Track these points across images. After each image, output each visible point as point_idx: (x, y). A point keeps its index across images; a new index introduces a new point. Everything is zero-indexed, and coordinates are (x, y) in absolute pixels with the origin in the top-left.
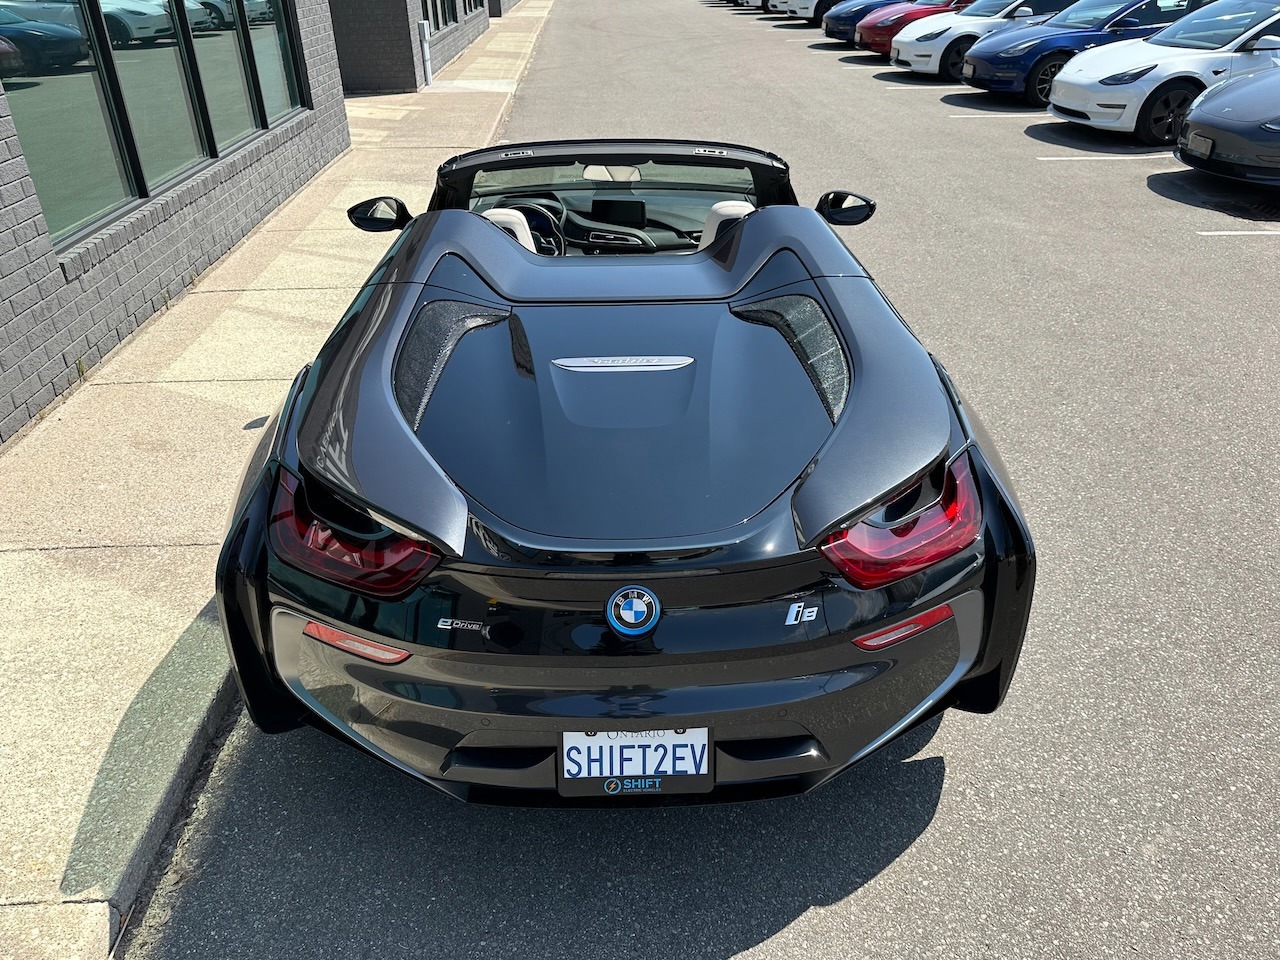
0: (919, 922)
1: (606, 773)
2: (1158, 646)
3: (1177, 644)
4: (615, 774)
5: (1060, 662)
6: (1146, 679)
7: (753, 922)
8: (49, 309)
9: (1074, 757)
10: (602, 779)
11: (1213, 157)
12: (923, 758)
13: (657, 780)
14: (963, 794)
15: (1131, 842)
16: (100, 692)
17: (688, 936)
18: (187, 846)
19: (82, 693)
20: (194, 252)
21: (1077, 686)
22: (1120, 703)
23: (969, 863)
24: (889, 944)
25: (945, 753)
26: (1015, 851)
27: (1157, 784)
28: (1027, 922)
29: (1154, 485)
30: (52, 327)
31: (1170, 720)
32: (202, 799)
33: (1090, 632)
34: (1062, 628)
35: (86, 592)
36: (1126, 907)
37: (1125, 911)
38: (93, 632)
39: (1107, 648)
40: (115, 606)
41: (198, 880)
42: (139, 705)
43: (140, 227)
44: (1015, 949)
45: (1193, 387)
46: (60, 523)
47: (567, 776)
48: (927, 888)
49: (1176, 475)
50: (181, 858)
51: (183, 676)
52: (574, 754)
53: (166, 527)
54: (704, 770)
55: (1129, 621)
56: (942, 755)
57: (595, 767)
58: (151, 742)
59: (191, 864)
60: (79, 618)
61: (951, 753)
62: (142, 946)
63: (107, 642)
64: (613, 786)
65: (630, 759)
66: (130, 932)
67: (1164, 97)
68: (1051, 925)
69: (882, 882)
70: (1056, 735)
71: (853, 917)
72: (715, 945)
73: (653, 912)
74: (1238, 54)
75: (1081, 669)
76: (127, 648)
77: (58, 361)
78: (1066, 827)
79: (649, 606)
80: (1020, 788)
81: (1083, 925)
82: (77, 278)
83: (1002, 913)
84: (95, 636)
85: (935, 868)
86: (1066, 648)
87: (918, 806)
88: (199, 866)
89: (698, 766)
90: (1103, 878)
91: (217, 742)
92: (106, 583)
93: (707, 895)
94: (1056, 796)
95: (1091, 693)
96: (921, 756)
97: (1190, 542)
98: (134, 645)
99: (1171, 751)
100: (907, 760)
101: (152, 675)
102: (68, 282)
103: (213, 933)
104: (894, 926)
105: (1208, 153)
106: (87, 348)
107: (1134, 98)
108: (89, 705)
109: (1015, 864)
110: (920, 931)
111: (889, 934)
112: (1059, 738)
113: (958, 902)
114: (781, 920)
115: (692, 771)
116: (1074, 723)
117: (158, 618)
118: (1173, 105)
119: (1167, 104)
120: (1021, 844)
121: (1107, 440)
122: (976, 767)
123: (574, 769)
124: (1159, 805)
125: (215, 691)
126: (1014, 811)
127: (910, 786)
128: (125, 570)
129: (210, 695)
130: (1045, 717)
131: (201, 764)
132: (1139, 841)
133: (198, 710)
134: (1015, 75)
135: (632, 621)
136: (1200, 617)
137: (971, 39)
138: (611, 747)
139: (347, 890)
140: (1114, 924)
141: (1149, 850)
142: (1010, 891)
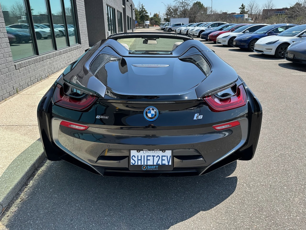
0: (232, 216)
1: (143, 164)
2: (293, 153)
3: (298, 153)
4: (145, 164)
5: (267, 156)
6: (291, 160)
7: (184, 215)
8: (11, 75)
9: (273, 177)
10: (141, 166)
11: (294, 58)
12: (231, 177)
13: (157, 166)
14: (243, 185)
15: (291, 197)
16: (8, 155)
17: (165, 218)
18: (25, 193)
19: (3, 156)
20: (49, 70)
21: (272, 162)
22: (284, 166)
23: (246, 201)
24: (224, 221)
25: (237, 176)
26: (259, 199)
27: (297, 184)
28: (264, 216)
29: (287, 120)
30: (11, 79)
31: (298, 170)
32: (31, 182)
33: (274, 150)
34: (267, 149)
35: (9, 134)
36: (292, 213)
37: (292, 214)
38: (9, 143)
39: (280, 154)
40: (16, 138)
41: (27, 201)
42: (18, 158)
43: (36, 61)
44: (261, 223)
45: (295, 102)
46: (5, 120)
47: (131, 164)
48: (234, 207)
49: (293, 118)
50: (23, 195)
51: (31, 152)
52: (133, 158)
53: (32, 122)
54: (170, 164)
55: (285, 148)
56: (236, 176)
57: (139, 161)
58: (19, 167)
59: (25, 197)
60: (6, 140)
61: (239, 176)
62: (7, 217)
63: (12, 145)
64: (144, 168)
65: (149, 160)
66: (5, 213)
67: (281, 47)
68: (271, 217)
69: (221, 206)
70: (268, 172)
71: (213, 214)
72: (173, 220)
73: (155, 211)
74: (298, 38)
75: (273, 158)
76: (17, 146)
77: (11, 88)
78: (273, 194)
79: (155, 112)
80: (259, 184)
81: (280, 217)
82: (19, 69)
83: (256, 214)
84: (9, 144)
85: (236, 202)
86: (268, 153)
87: (230, 188)
88: (27, 198)
89: (169, 162)
90: (285, 206)
91: (38, 169)
92: (14, 133)
93: (171, 207)
94: (269, 186)
95: (276, 163)
96: (230, 176)
97: (299, 132)
98: (19, 146)
99: (300, 177)
100: (227, 177)
101: (23, 152)
102: (16, 69)
103: (28, 214)
104: (225, 216)
105: (293, 57)
106: (19, 86)
107: (274, 47)
108: (4, 158)
109: (259, 202)
110: (233, 218)
111: (224, 218)
112: (268, 173)
113: (243, 211)
114: (192, 214)
115: (167, 164)
116: (272, 170)
117: (27, 140)
118: (283, 49)
119: (282, 49)
120: (260, 197)
121: (274, 111)
122: (246, 179)
123: (134, 162)
124: (298, 189)
125: (39, 156)
126: (257, 189)
127: (228, 183)
128: (20, 130)
129: (37, 157)
130: (264, 168)
131: (32, 174)
132: (294, 197)
133: (33, 160)
134: (245, 44)
135: (150, 116)
136: (303, 147)
137: (235, 37)
138: (144, 156)
139: (68, 204)
140: (289, 217)
141: (296, 199)
142: (258, 208)
